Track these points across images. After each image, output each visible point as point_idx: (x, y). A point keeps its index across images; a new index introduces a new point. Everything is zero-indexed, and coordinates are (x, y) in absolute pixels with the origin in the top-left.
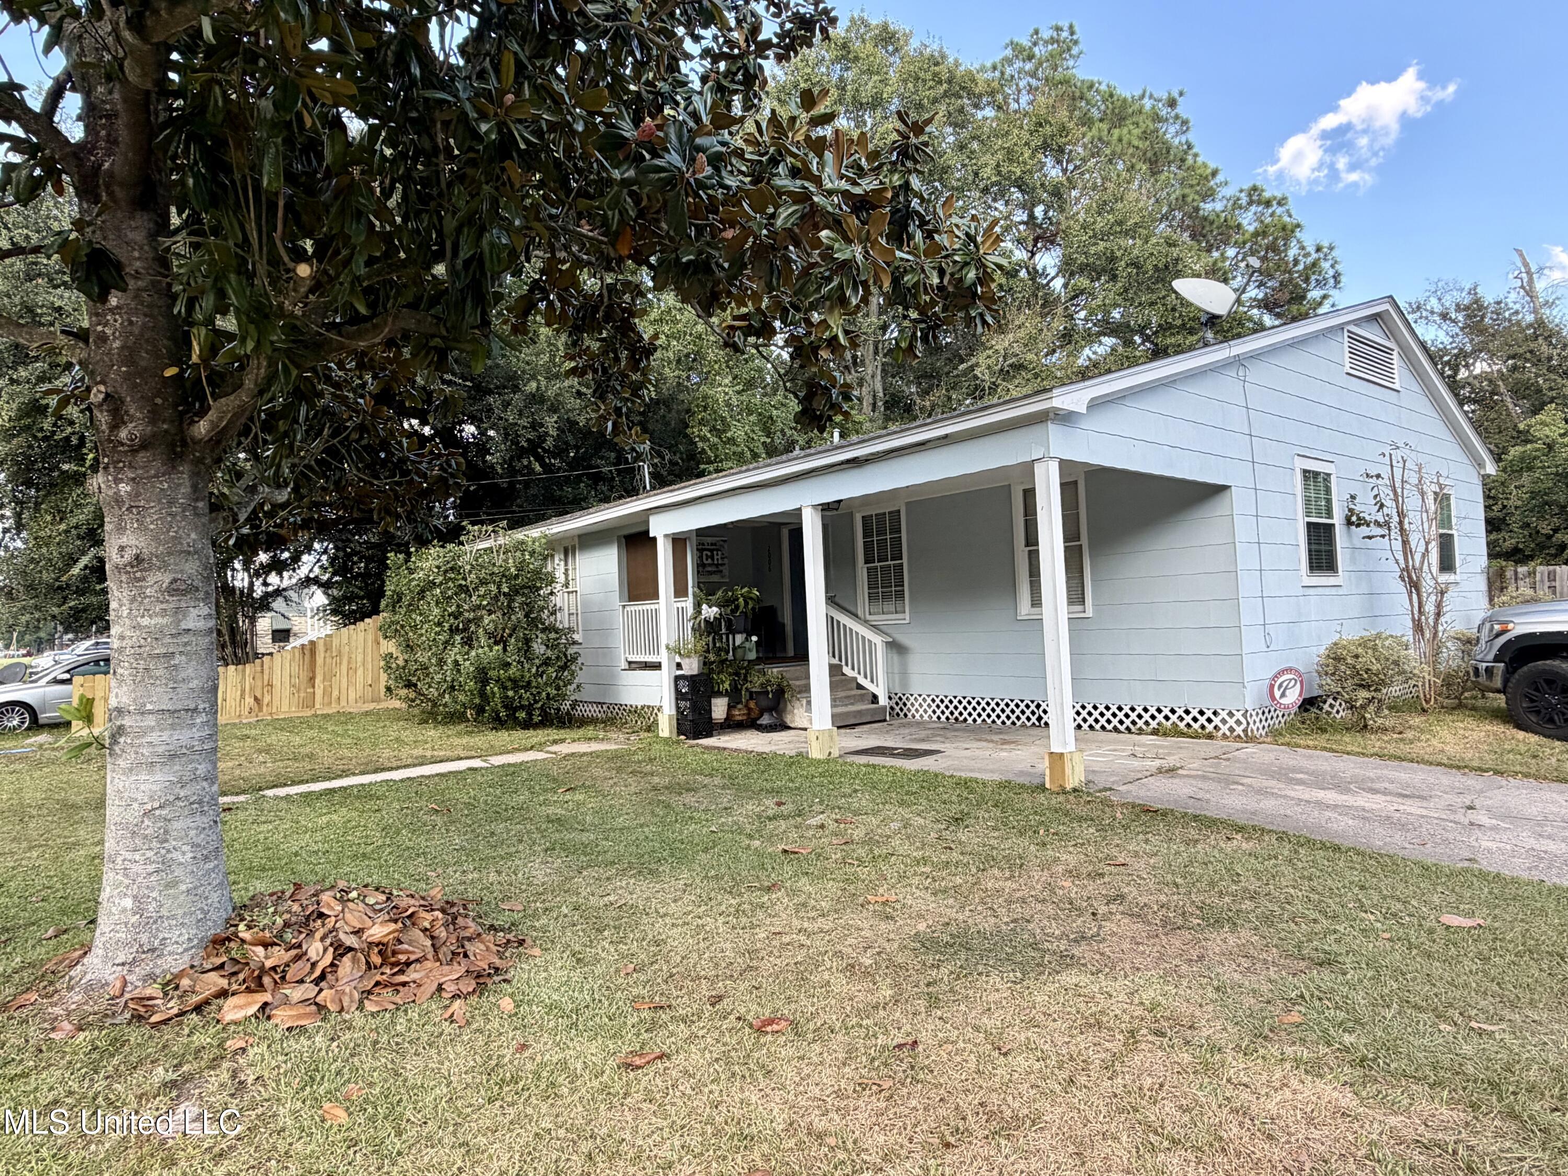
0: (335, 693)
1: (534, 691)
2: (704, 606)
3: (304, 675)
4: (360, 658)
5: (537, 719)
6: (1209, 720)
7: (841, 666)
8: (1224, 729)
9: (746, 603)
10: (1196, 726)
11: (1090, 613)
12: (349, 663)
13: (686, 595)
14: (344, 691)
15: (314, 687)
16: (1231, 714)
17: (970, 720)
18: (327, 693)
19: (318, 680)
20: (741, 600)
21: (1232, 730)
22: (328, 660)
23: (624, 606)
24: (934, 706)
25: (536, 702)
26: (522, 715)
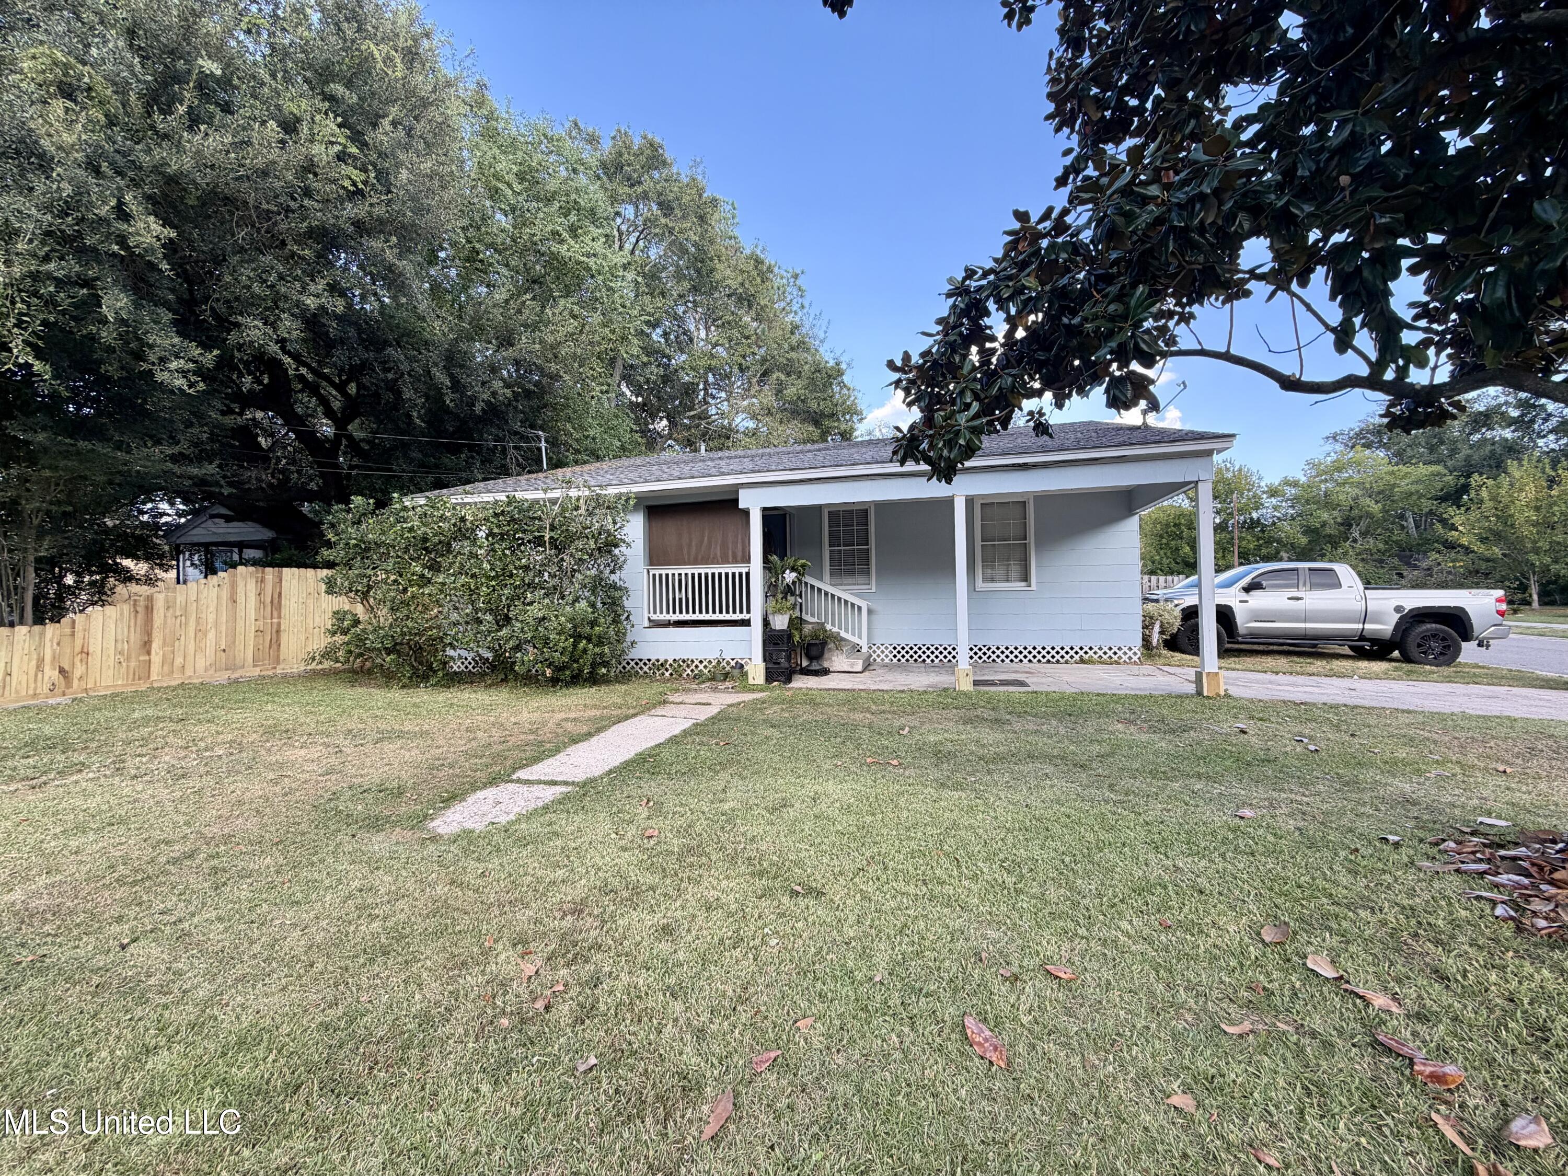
0: (179, 661)
3: (136, 638)
4: (211, 618)
6: (1115, 653)
8: (1125, 658)
10: (1105, 657)
11: (1034, 587)
12: (198, 623)
14: (190, 658)
15: (149, 653)
16: (1130, 649)
17: (928, 661)
18: (168, 661)
19: (155, 646)
21: (1130, 658)
22: (170, 621)
23: (649, 570)
24: (895, 652)
26: (602, 671)
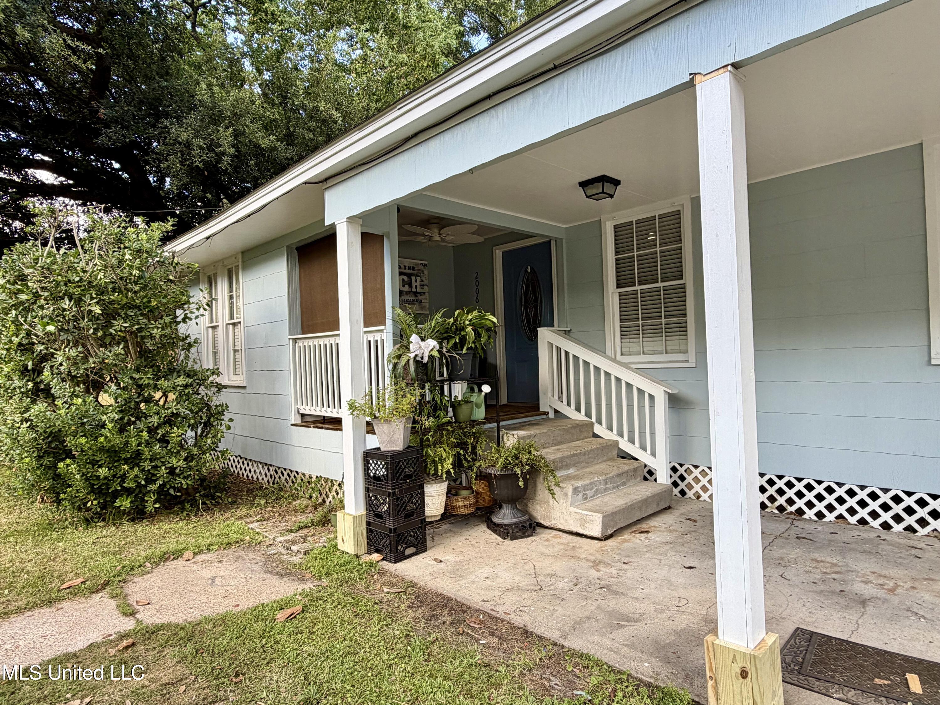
1: (147, 465)
2: (414, 338)
5: (151, 505)
7: (592, 424)
9: (478, 335)
13: (382, 322)
20: (469, 329)
23: (295, 340)
25: (150, 480)
26: (125, 503)
